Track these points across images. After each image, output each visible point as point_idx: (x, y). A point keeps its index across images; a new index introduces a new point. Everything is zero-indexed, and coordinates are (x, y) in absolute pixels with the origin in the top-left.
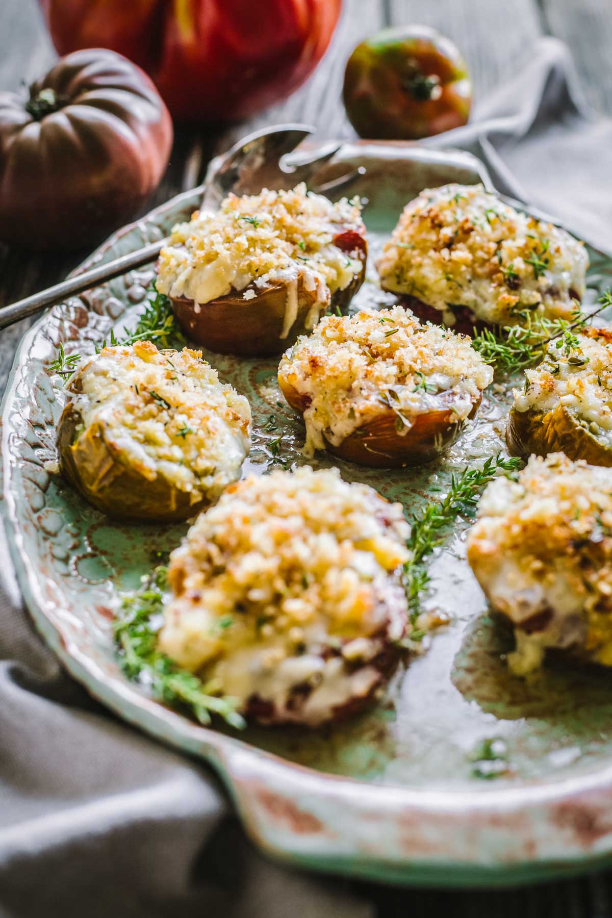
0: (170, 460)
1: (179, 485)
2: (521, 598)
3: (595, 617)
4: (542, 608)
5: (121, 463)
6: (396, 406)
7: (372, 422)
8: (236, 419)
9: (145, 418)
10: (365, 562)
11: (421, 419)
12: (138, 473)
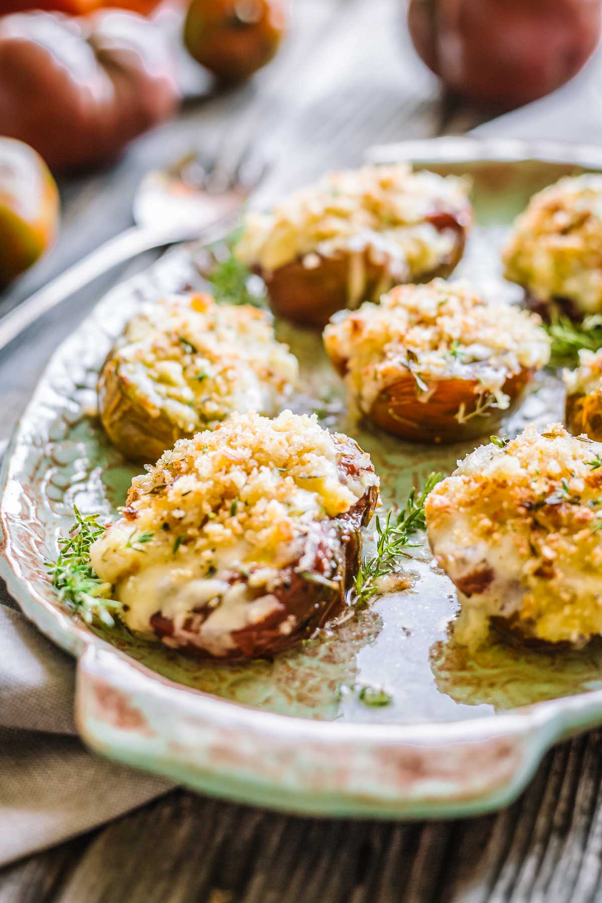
0: (180, 400)
1: (181, 425)
2: (460, 554)
3: (533, 582)
4: (481, 568)
5: (129, 398)
6: (415, 368)
7: (393, 385)
8: (270, 375)
9: (168, 358)
10: (305, 500)
11: (443, 386)
12: (143, 409)
